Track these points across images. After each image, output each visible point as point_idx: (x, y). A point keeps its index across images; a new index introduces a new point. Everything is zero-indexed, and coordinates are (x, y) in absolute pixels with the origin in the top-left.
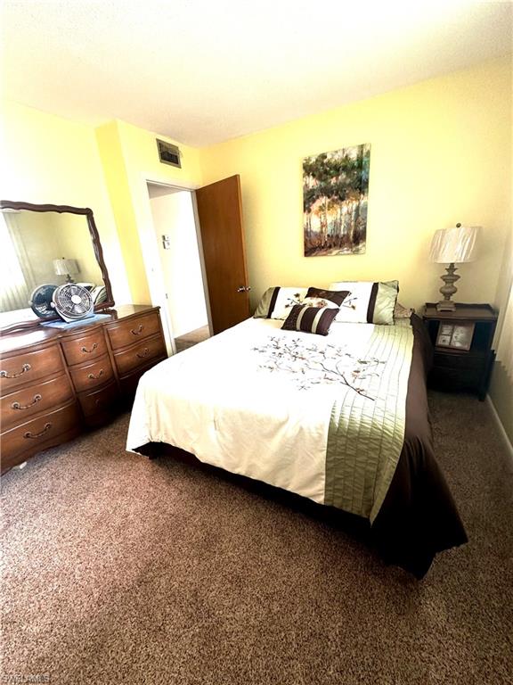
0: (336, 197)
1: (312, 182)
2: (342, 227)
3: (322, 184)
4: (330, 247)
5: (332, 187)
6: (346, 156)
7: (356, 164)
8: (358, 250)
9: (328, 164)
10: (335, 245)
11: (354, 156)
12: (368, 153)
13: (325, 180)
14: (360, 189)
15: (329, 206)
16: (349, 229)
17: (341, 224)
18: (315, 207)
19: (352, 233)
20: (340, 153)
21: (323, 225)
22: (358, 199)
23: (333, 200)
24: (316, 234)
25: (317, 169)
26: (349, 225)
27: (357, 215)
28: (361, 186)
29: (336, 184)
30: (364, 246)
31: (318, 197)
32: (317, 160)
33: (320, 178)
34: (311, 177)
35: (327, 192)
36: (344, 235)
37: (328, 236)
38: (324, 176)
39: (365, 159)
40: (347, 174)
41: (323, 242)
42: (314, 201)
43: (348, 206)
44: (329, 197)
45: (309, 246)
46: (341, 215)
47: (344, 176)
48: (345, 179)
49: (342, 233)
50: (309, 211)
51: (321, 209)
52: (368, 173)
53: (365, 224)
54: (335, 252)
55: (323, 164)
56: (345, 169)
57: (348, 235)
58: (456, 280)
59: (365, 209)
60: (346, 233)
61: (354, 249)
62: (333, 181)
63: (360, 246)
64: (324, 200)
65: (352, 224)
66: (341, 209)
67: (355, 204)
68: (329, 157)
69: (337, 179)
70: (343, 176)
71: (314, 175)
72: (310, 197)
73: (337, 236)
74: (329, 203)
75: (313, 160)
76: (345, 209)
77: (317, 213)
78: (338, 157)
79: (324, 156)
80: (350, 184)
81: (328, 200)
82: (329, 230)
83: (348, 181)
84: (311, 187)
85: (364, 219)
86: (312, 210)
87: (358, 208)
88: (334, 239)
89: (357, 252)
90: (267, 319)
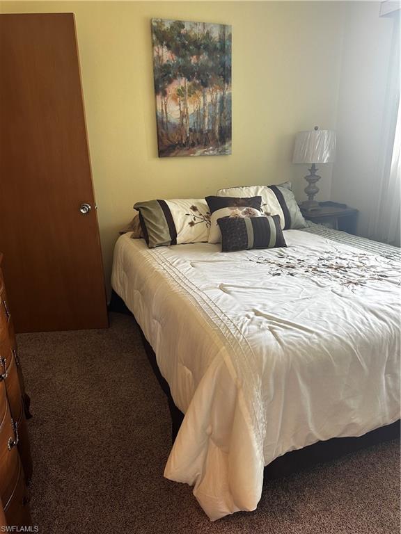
0: (198, 82)
1: (166, 55)
2: (206, 120)
3: (180, 60)
4: (193, 145)
5: (192, 68)
6: (208, 33)
7: (218, 45)
8: (224, 150)
9: (186, 36)
10: (199, 144)
11: (216, 35)
12: (230, 36)
13: (183, 57)
14: (224, 77)
15: (189, 91)
16: (214, 124)
17: (204, 116)
18: (172, 89)
19: (217, 128)
20: (201, 27)
21: (184, 115)
22: (222, 89)
23: (194, 85)
24: (174, 126)
25: (172, 39)
26: (213, 118)
27: (222, 108)
28: (225, 74)
29: (197, 64)
30: (230, 145)
31: (175, 77)
32: (172, 27)
33: (176, 51)
34: (165, 49)
35: (187, 72)
36: (209, 131)
37: (190, 130)
38: (182, 51)
39: (227, 43)
40: (209, 55)
41: (184, 138)
42: (170, 82)
43: (211, 97)
44: (189, 80)
45: (166, 142)
46: (205, 104)
47: (206, 57)
48: (207, 61)
49: (206, 127)
50: (165, 94)
51: (180, 93)
52: (230, 59)
53: (230, 119)
54: (199, 152)
55: (179, 35)
56: (206, 48)
57: (213, 131)
58: (318, 180)
59: (230, 102)
60: (210, 128)
61: (220, 149)
62: (193, 60)
63: (227, 145)
64: (182, 83)
65: (217, 117)
66: (204, 96)
67: (219, 94)
68: (187, 27)
69: (198, 58)
70: (204, 57)
71: (169, 47)
72: (161, 79)
73: (201, 131)
74: (190, 87)
75: (167, 26)
76: (209, 99)
77: (174, 99)
78: (197, 32)
79: (180, 25)
80: (212, 69)
81: (188, 84)
82: (190, 123)
83: (211, 64)
84: (165, 62)
85: (230, 113)
86: (169, 93)
87: (222, 99)
88: (198, 135)
89: (223, 153)
90: (173, 247)
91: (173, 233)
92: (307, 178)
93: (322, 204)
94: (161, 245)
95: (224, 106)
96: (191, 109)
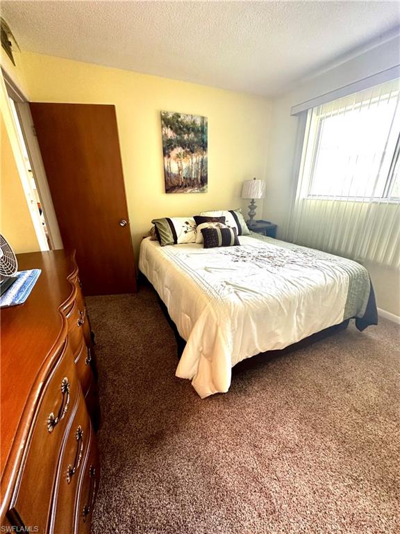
0: (188, 150)
1: (170, 134)
2: (193, 172)
3: (178, 137)
4: (186, 186)
5: (185, 141)
6: (194, 121)
7: (200, 129)
8: (204, 190)
9: (182, 122)
10: (189, 186)
11: (198, 122)
12: (207, 123)
13: (180, 135)
14: (203, 148)
15: (183, 155)
16: (197, 175)
17: (192, 170)
18: (174, 153)
19: (199, 177)
20: (190, 118)
21: (180, 169)
22: (202, 155)
23: (186, 151)
24: (175, 176)
25: (174, 124)
26: (197, 171)
27: (202, 166)
28: (204, 146)
29: (188, 139)
30: (207, 187)
31: (175, 146)
32: (173, 117)
33: (176, 131)
34: (169, 129)
35: (182, 144)
36: (195, 178)
37: (184, 178)
38: (179, 131)
39: (205, 127)
40: (195, 135)
41: (180, 183)
42: (172, 149)
43: (196, 158)
44: (183, 148)
45: (170, 184)
46: (192, 163)
47: (193, 136)
48: (194, 138)
49: (193, 177)
50: (169, 156)
51: (178, 156)
52: (207, 137)
53: (207, 172)
54: (189, 190)
55: (177, 121)
56: (193, 130)
57: (197, 179)
58: (255, 208)
59: (206, 162)
61: (201, 189)
62: (186, 137)
63: (205, 187)
64: (179, 150)
65: (200, 171)
66: (192, 159)
67: (200, 158)
68: (182, 117)
69: (188, 136)
70: (192, 135)
71: (171, 129)
72: (167, 147)
73: (190, 179)
74: (184, 153)
75: (170, 116)
76: (194, 160)
77: (175, 159)
78: (188, 120)
79: (178, 115)
80: (197, 143)
81: (183, 151)
82: (184, 174)
83: (196, 140)
84: (169, 137)
85: (207, 168)
86: (171, 156)
87: (202, 160)
88: (188, 181)
89: (203, 191)
90: (175, 245)
91: (175, 238)
92: (249, 207)
93: (257, 222)
94: (168, 244)
95: (203, 164)
96: (185, 165)
